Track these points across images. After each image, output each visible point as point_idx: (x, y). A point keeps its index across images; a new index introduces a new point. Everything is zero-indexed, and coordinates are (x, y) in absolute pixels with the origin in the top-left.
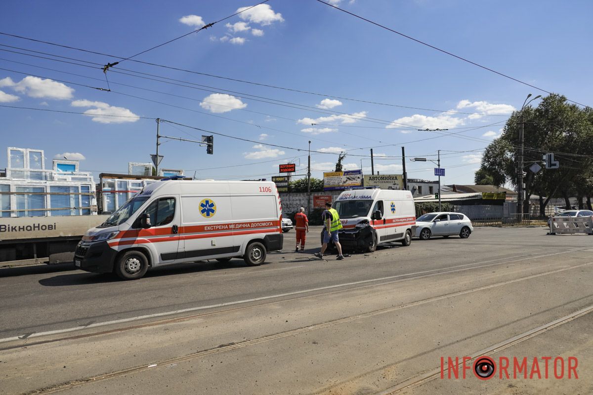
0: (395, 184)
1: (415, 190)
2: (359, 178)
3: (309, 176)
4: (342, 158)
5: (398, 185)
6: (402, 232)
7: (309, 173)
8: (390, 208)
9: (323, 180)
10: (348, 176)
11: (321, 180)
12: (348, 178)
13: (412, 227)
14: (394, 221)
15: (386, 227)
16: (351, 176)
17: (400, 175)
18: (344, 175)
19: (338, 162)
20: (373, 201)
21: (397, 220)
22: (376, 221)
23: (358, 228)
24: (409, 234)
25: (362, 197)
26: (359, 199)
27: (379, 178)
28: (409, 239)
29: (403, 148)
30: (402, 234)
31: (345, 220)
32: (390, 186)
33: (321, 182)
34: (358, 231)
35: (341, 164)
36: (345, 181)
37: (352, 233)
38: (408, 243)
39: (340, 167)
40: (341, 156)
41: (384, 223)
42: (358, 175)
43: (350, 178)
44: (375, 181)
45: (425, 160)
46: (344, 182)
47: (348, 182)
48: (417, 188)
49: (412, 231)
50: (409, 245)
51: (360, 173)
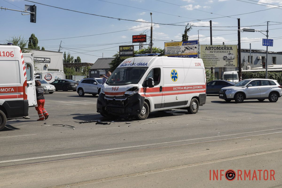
0: (230, 54)
1: (259, 60)
2: (196, 48)
3: (151, 46)
4: (188, 29)
5: (232, 54)
6: (186, 100)
7: (151, 42)
8: (170, 76)
9: (164, 50)
10: (186, 46)
11: (163, 49)
12: (186, 48)
13: (200, 95)
14: (174, 89)
15: (163, 95)
16: (189, 46)
17: (235, 45)
18: (183, 45)
19: (184, 33)
20: (148, 68)
21: (179, 88)
22: (148, 89)
23: (127, 95)
24: (196, 102)
25: (139, 64)
26: (137, 66)
27: (215, 48)
28: (195, 107)
29: (239, 20)
30: (185, 102)
31: (117, 86)
32: (225, 56)
33: (162, 51)
34: (126, 98)
35: (187, 35)
36: (183, 50)
37: (121, 100)
38: (195, 111)
39: (186, 37)
40: (188, 28)
41: (161, 91)
42: (196, 45)
43: (188, 48)
44: (211, 50)
45: (253, 31)
46: (183, 52)
47: (186, 52)
48: (261, 58)
49: (201, 99)
50: (195, 113)
51: (197, 44)
